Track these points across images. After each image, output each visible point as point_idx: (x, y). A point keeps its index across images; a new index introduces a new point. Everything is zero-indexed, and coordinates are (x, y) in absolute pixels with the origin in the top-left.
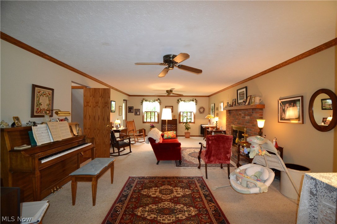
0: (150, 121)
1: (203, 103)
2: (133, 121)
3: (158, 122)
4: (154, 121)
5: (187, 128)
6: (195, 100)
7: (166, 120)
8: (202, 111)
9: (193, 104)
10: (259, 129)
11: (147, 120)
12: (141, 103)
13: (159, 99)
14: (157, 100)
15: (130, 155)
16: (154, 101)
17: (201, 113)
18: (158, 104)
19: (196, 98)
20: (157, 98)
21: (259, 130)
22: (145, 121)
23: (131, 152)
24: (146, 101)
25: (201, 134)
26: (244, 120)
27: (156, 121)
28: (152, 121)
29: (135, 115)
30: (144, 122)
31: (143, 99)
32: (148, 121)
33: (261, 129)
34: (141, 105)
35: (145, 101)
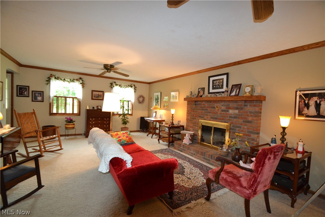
0: (63, 112)
1: (144, 90)
2: (34, 113)
3: (79, 114)
4: (71, 112)
5: (125, 122)
6: (134, 85)
7: (110, 113)
8: (141, 100)
9: (131, 90)
10: (282, 128)
11: (58, 110)
12: (47, 81)
13: (80, 78)
14: (77, 80)
15: (41, 195)
16: (73, 81)
17: (140, 102)
18: (80, 86)
19: (135, 84)
20: (78, 76)
21: (282, 131)
22: (55, 111)
23: (40, 186)
24: (57, 78)
25: (140, 128)
26: (226, 114)
27: (76, 111)
28: (67, 112)
29: (32, 101)
30: (51, 114)
31: (51, 76)
32: (60, 112)
33: (284, 128)
34: (47, 84)
35: (55, 78)
